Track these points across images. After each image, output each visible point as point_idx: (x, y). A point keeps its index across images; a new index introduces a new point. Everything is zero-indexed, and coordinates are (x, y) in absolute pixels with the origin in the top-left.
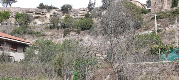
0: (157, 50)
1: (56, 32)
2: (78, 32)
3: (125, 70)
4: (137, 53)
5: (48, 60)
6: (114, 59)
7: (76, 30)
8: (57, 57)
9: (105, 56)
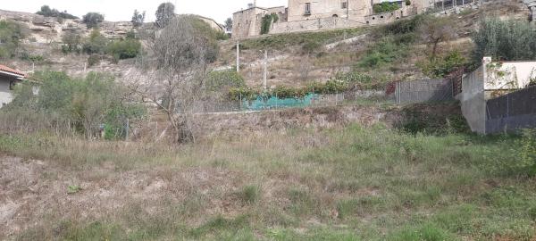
0: (237, 94)
1: (73, 58)
2: (115, 62)
3: (189, 123)
4: (208, 98)
5: (59, 105)
6: (173, 106)
7: (110, 57)
8: (75, 101)
9: (160, 102)
